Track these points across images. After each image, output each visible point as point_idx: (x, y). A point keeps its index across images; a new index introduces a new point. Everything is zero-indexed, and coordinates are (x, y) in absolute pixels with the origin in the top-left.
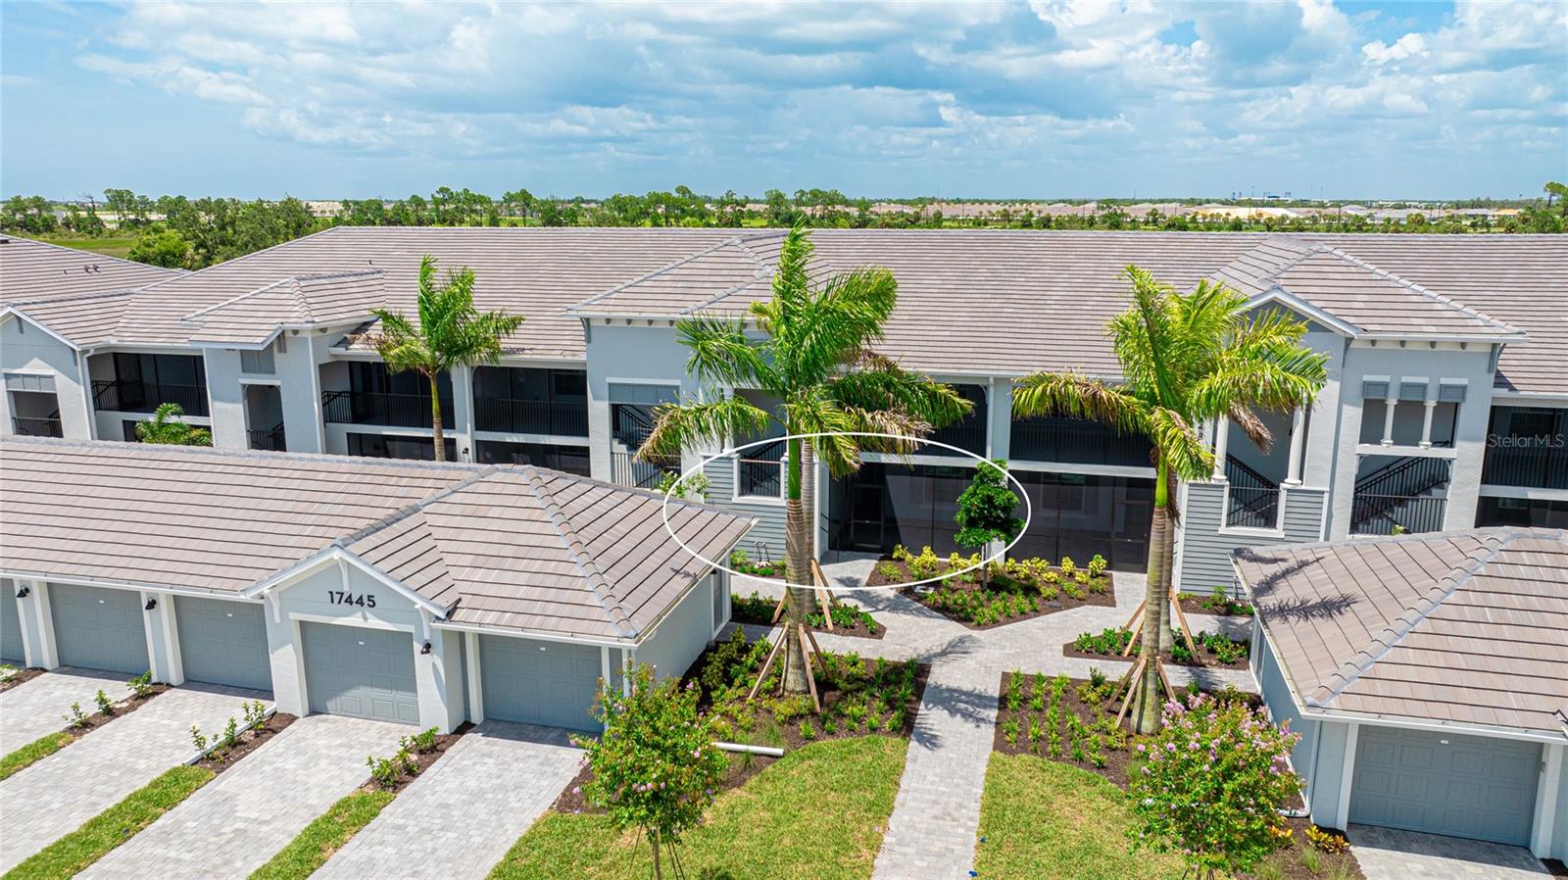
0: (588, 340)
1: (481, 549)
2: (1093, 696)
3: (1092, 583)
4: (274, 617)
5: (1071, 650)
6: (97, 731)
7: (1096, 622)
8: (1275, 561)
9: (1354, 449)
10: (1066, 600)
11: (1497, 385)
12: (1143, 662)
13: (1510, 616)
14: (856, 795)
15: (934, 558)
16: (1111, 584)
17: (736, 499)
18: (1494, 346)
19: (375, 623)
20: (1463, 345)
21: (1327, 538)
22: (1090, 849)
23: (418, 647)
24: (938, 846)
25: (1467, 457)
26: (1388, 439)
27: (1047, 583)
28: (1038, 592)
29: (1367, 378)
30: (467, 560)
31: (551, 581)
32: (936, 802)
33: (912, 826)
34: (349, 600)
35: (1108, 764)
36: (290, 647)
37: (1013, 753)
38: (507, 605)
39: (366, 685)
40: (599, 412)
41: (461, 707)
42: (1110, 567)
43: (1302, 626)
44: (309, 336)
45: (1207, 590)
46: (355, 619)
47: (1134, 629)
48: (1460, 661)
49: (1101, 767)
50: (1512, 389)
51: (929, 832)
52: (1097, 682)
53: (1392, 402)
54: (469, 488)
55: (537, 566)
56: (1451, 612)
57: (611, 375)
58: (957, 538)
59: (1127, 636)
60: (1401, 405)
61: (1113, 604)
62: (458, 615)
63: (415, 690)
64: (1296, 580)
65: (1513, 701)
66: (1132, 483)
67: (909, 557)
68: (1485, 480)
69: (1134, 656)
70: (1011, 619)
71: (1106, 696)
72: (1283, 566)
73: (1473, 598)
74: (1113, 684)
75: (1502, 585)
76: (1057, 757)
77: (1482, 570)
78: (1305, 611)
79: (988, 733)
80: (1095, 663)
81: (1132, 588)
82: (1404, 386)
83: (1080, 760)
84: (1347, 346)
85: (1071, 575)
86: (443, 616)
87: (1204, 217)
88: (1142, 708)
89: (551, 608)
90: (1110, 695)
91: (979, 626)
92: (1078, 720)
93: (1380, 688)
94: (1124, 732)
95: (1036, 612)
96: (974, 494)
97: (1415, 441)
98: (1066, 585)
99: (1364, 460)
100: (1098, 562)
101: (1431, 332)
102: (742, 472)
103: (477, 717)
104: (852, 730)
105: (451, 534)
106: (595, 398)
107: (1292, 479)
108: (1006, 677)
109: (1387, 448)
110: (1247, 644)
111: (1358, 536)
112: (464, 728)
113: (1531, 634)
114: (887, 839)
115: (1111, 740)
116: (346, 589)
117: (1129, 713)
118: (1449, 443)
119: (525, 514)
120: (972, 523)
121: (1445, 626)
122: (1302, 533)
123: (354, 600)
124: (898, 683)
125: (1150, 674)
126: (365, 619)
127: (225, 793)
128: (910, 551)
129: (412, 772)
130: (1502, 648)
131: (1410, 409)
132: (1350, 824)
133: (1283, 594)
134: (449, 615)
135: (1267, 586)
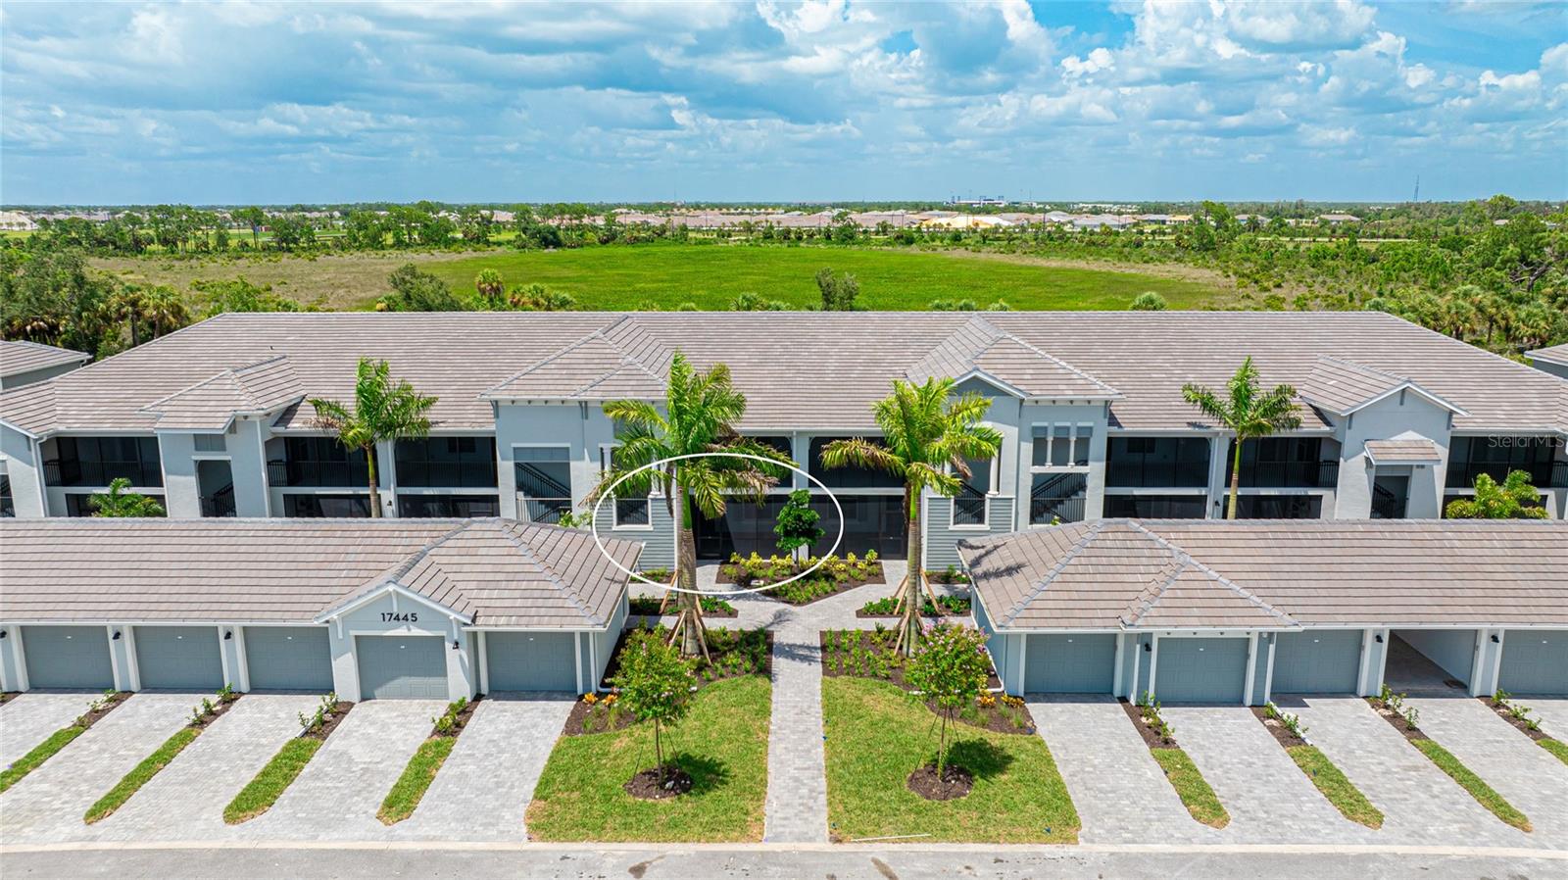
0: (497, 416)
1: (481, 577)
2: (878, 640)
3: (869, 569)
4: (337, 637)
5: (860, 614)
6: (211, 726)
7: (874, 595)
8: (978, 548)
9: (1030, 470)
10: (853, 582)
11: (1110, 424)
12: (908, 615)
13: (1101, 569)
14: (746, 707)
15: (760, 560)
16: (881, 569)
17: (615, 528)
18: (1106, 402)
19: (416, 632)
20: (1089, 402)
21: (1016, 529)
22: (887, 719)
23: (449, 646)
24: (802, 728)
25: (1095, 471)
26: (1049, 463)
27: (840, 571)
28: (834, 578)
29: (1035, 424)
30: (473, 585)
31: (537, 594)
32: (795, 707)
33: (784, 720)
34: (397, 618)
35: (893, 676)
36: (350, 654)
37: (835, 676)
38: (512, 612)
39: (405, 675)
40: (506, 469)
41: (475, 687)
42: (879, 557)
43: (994, 581)
44: (258, 420)
45: (942, 569)
46: (402, 631)
47: (900, 597)
48: (1075, 595)
49: (887, 678)
50: (1120, 426)
51: (795, 722)
52: (880, 631)
53: (1050, 439)
54: (458, 536)
55: (524, 585)
56: (1071, 569)
57: (516, 442)
58: (779, 545)
59: (895, 602)
60: (1056, 440)
61: (884, 582)
62: (479, 621)
63: (445, 675)
64: (994, 556)
65: (1100, 614)
66: (890, 498)
67: (743, 560)
68: (1108, 483)
69: (901, 614)
70: (819, 597)
71: (886, 639)
72: (982, 551)
73: (1083, 560)
74: (890, 632)
75: (1098, 552)
76: (862, 675)
77: (1089, 545)
78: (998, 574)
79: (820, 667)
80: (878, 620)
81: (896, 570)
82: (1057, 429)
83: (875, 675)
84: (1021, 404)
85: (855, 565)
86: (469, 622)
87: (928, 227)
88: (909, 643)
89: (543, 611)
90: (890, 638)
91: (799, 604)
92: (871, 653)
93: (1035, 613)
94: (899, 658)
95: (835, 592)
96: (789, 514)
97: (1065, 463)
98: (852, 572)
99: (1036, 476)
100: (872, 555)
101: (1069, 394)
102: (619, 508)
103: (485, 690)
104: (734, 673)
105: (455, 568)
106: (503, 459)
107: (992, 492)
108: (823, 634)
109: (1049, 468)
110: (969, 600)
111: (1034, 526)
112: (478, 697)
113: (1110, 578)
114: (772, 727)
115: (892, 662)
116: (395, 611)
117: (901, 647)
118: (1085, 463)
119: (505, 551)
120: (788, 534)
121: (1068, 578)
122: (1002, 527)
123: (401, 617)
124: (757, 643)
125: (913, 621)
126: (409, 630)
127: (336, 751)
128: (742, 556)
129: (459, 726)
130: (1096, 587)
131: (1061, 443)
132: (1026, 693)
133: (986, 565)
134: (474, 620)
135: (976, 562)
